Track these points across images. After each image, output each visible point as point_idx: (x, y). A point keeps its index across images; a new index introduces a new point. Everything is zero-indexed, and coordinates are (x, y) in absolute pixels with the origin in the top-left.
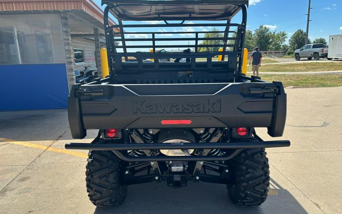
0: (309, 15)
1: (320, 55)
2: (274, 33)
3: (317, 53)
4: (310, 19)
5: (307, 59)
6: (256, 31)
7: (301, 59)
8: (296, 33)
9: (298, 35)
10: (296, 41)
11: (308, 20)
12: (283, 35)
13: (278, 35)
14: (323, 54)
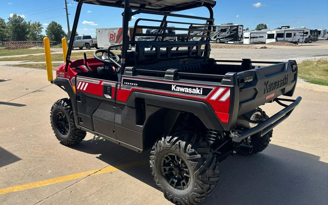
0: (67, 9)
1: (91, 45)
2: (29, 23)
3: (88, 43)
4: (68, 13)
5: (78, 48)
6: (9, 19)
7: (74, 49)
8: (50, 24)
9: (53, 26)
10: (53, 32)
11: (67, 14)
12: (39, 25)
13: (33, 25)
14: (93, 44)
